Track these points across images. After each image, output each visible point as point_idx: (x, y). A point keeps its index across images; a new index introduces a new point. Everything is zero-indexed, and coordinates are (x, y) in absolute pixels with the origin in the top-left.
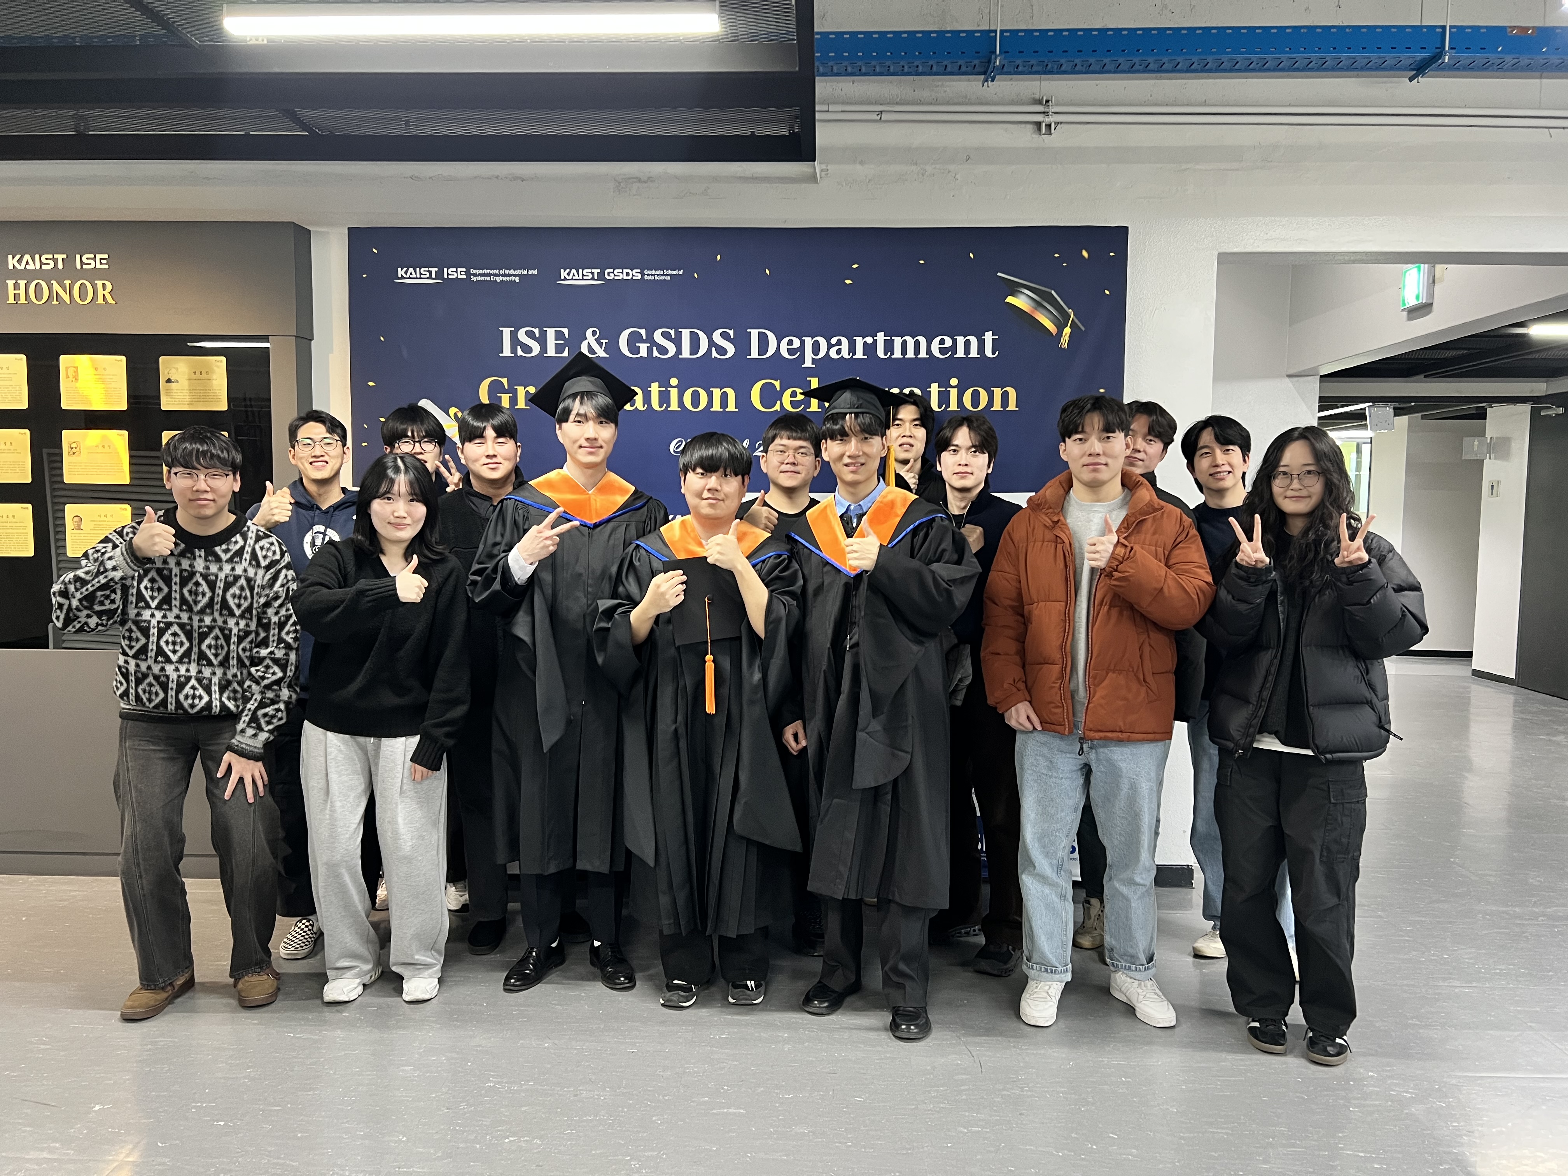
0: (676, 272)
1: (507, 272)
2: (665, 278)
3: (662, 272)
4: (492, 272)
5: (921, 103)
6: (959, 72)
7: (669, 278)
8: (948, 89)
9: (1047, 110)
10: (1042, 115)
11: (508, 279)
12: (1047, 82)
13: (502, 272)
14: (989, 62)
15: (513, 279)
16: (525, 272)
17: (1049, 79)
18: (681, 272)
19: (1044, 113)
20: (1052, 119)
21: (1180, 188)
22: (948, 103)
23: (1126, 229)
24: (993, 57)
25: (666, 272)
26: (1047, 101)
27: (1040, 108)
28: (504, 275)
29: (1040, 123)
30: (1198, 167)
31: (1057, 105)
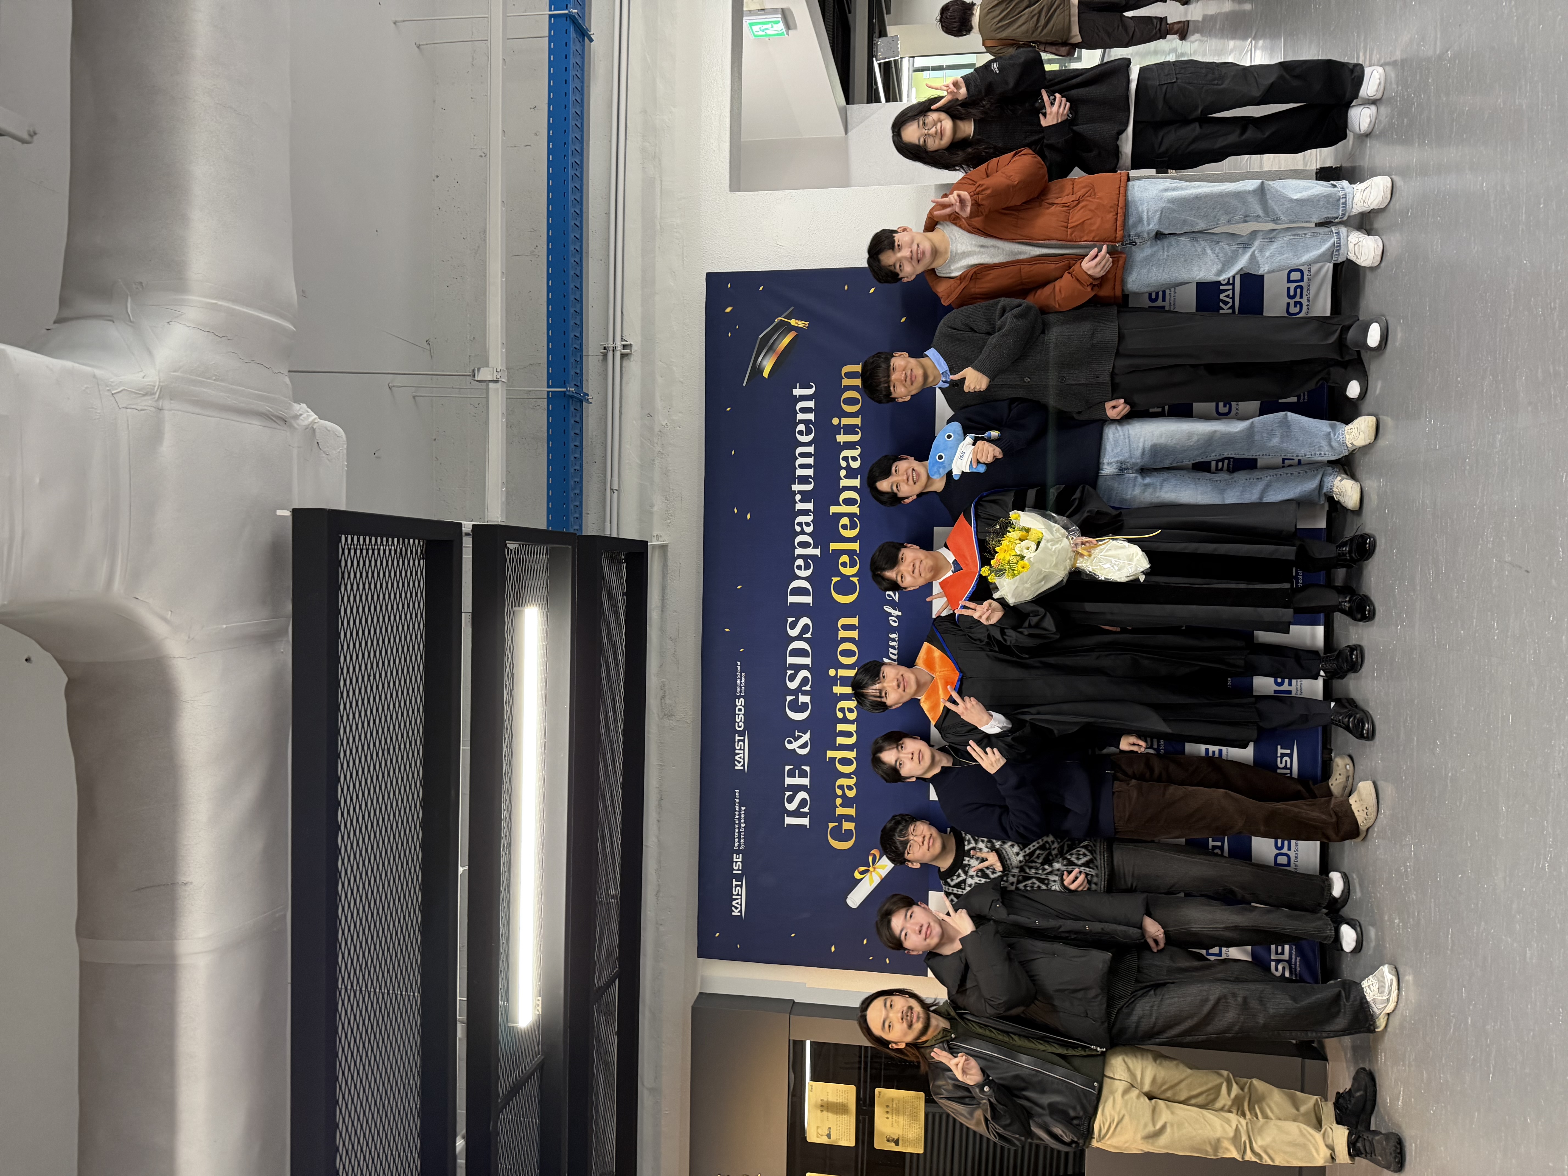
0: (739, 667)
1: (737, 816)
2: (743, 677)
3: (739, 680)
4: (737, 831)
5: (605, 457)
6: (580, 422)
7: (743, 674)
8: (594, 434)
9: (611, 349)
10: (615, 352)
11: (743, 816)
12: (590, 349)
13: (737, 821)
14: (572, 397)
15: (743, 812)
16: (737, 801)
17: (587, 348)
18: (739, 663)
19: (613, 351)
20: (619, 344)
21: (675, 230)
22: (606, 433)
23: (708, 274)
24: (567, 393)
25: (739, 676)
26: (605, 348)
27: (610, 354)
28: (740, 819)
29: (622, 354)
30: (659, 217)
31: (607, 340)
